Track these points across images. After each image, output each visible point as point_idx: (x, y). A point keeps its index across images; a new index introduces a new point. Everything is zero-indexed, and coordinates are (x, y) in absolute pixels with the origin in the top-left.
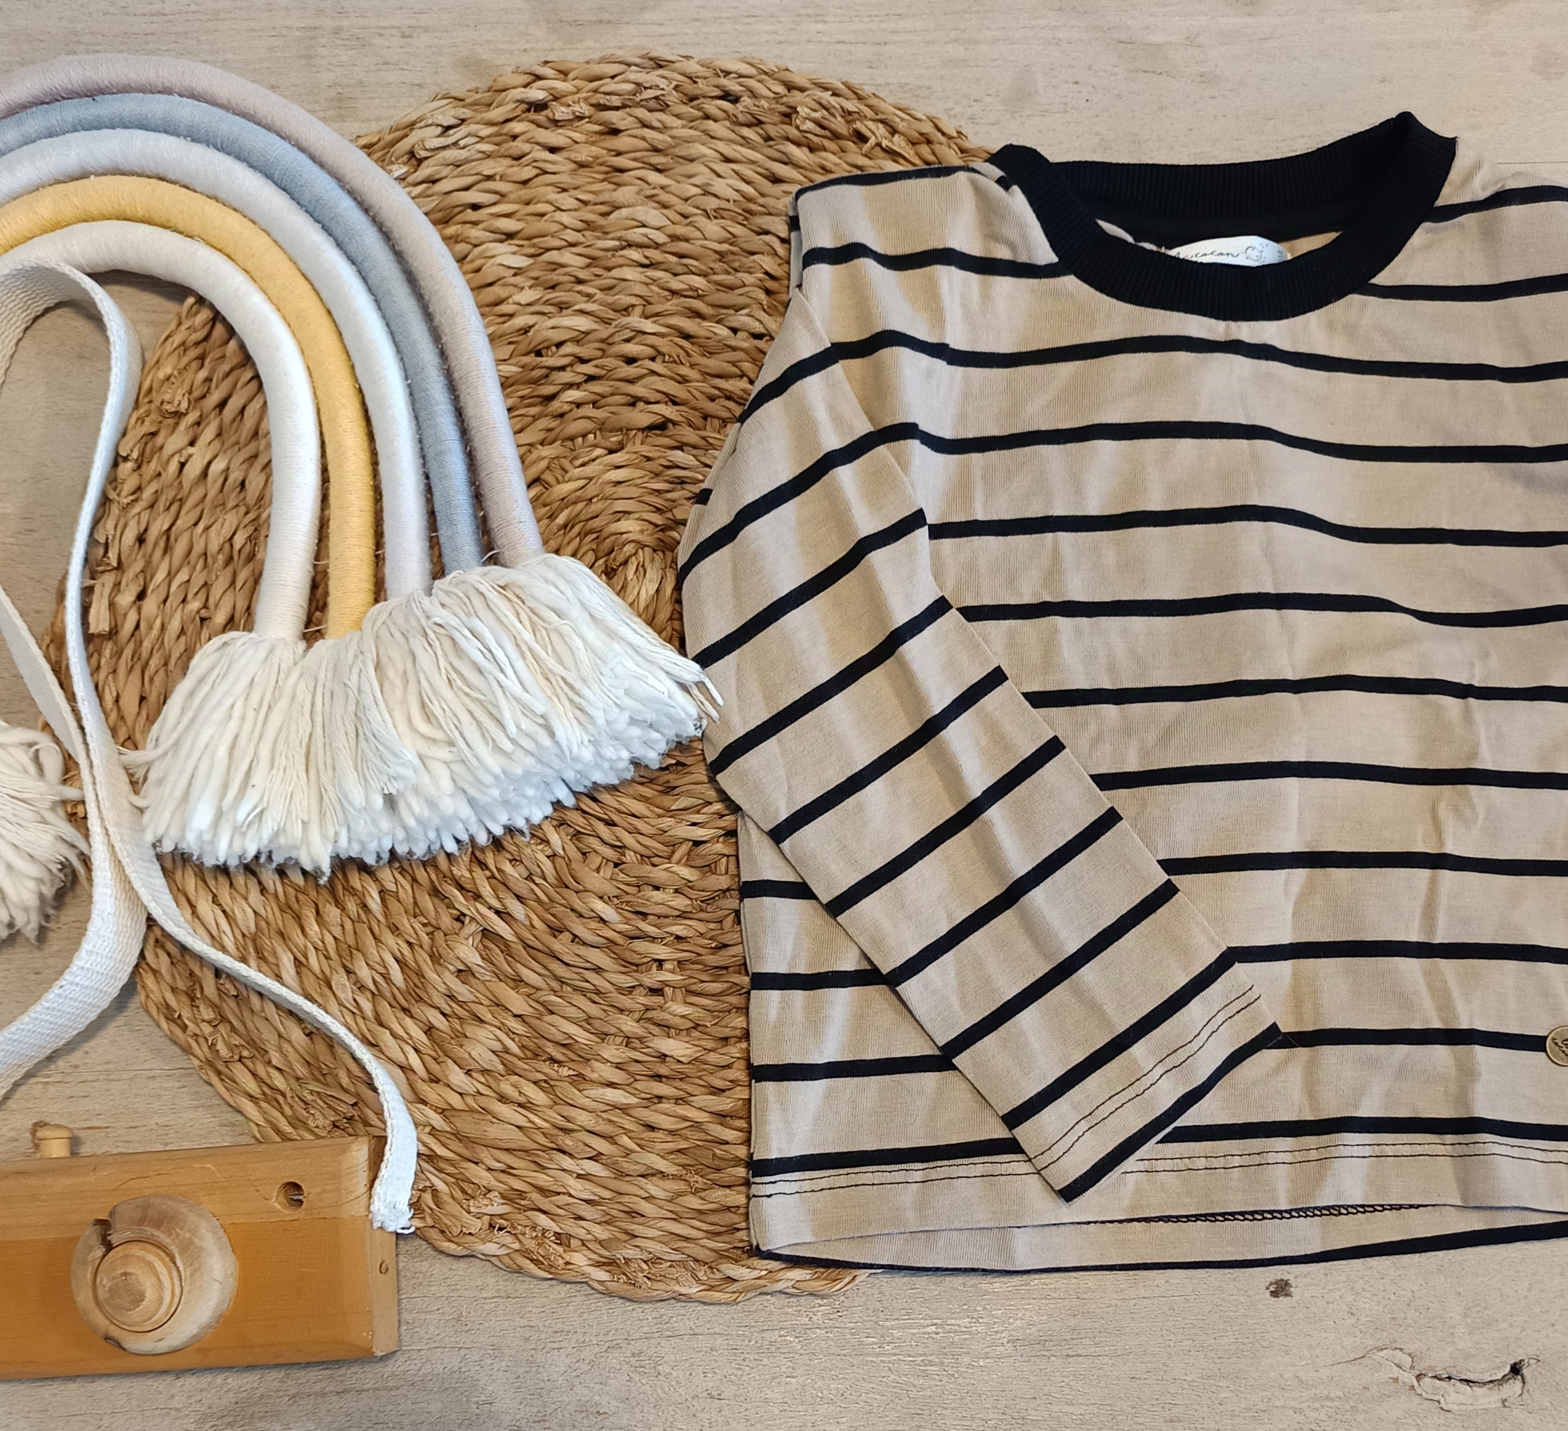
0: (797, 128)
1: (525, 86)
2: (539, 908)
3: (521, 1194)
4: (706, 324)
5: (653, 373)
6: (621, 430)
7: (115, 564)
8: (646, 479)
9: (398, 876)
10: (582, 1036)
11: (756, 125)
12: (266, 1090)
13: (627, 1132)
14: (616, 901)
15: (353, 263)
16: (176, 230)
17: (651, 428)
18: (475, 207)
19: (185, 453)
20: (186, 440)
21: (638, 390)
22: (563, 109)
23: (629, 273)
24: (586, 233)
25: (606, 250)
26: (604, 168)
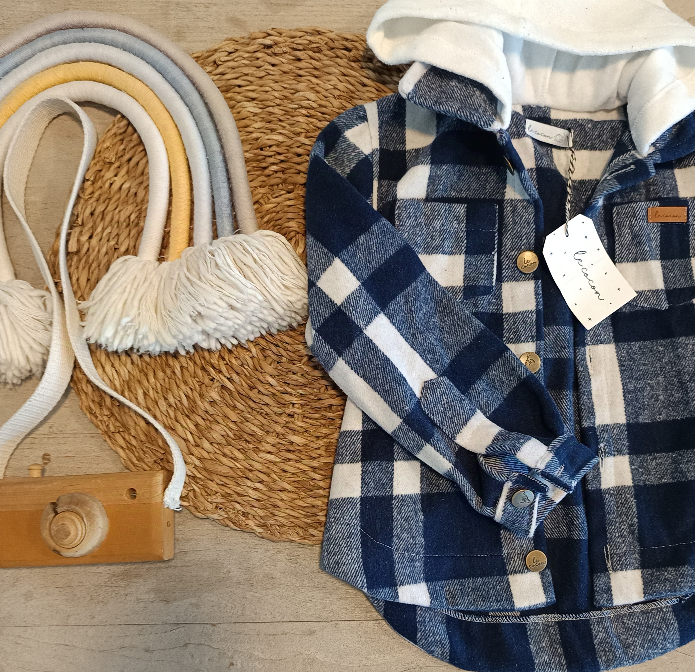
1: (264, 38)
2: (245, 378)
3: (230, 495)
6: (293, 184)
7: (80, 223)
9: (188, 361)
10: (259, 432)
12: (129, 445)
13: (275, 472)
14: (277, 377)
15: (187, 106)
16: (114, 87)
18: (239, 86)
19: (113, 179)
20: (113, 174)
22: (279, 49)
24: (285, 101)
25: (292, 109)
26: (294, 75)
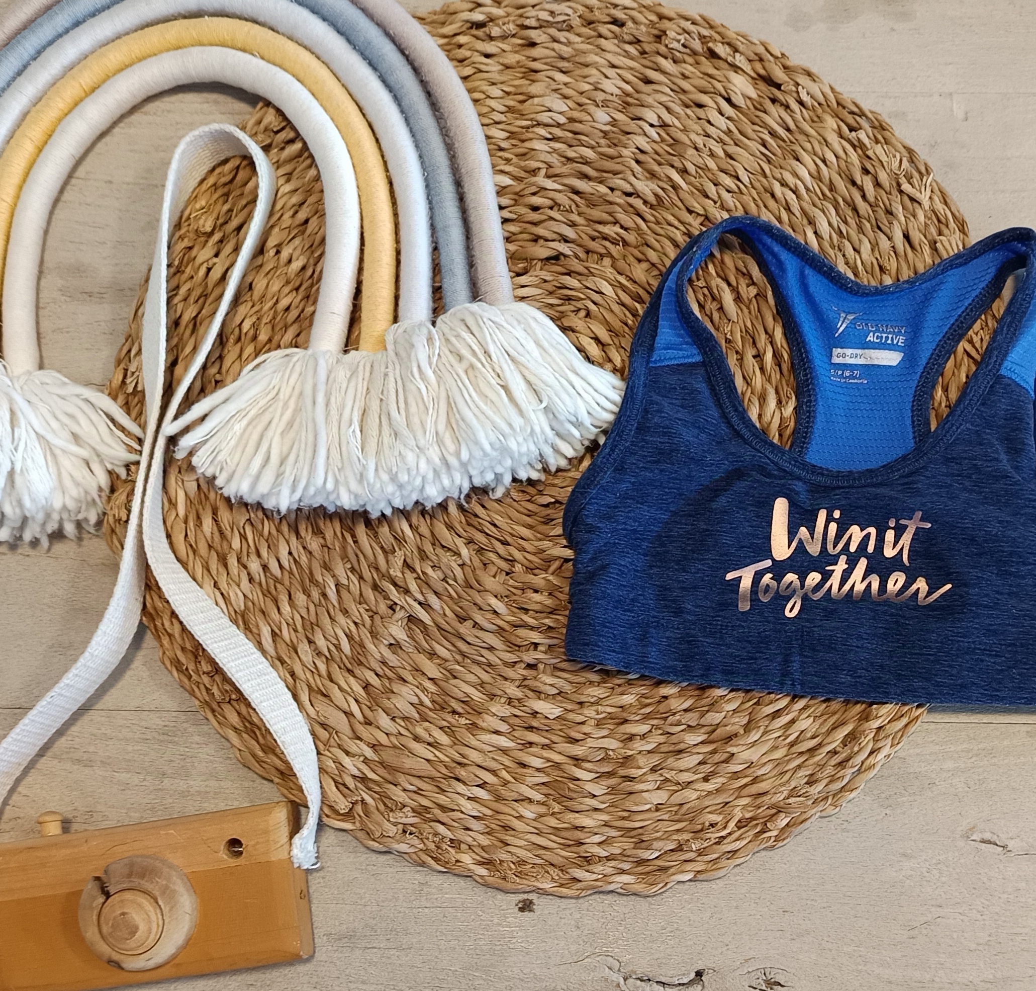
0: (666, 46)
1: (470, 11)
2: (450, 602)
3: (426, 808)
4: (591, 183)
5: (551, 218)
6: (526, 259)
8: (543, 296)
9: (349, 574)
10: (477, 695)
11: (635, 43)
12: (247, 724)
13: (506, 768)
14: (506, 599)
17: (548, 259)
20: (213, 253)
21: (540, 231)
22: (497, 28)
23: (538, 145)
24: (508, 115)
25: (522, 127)
26: (523, 70)
